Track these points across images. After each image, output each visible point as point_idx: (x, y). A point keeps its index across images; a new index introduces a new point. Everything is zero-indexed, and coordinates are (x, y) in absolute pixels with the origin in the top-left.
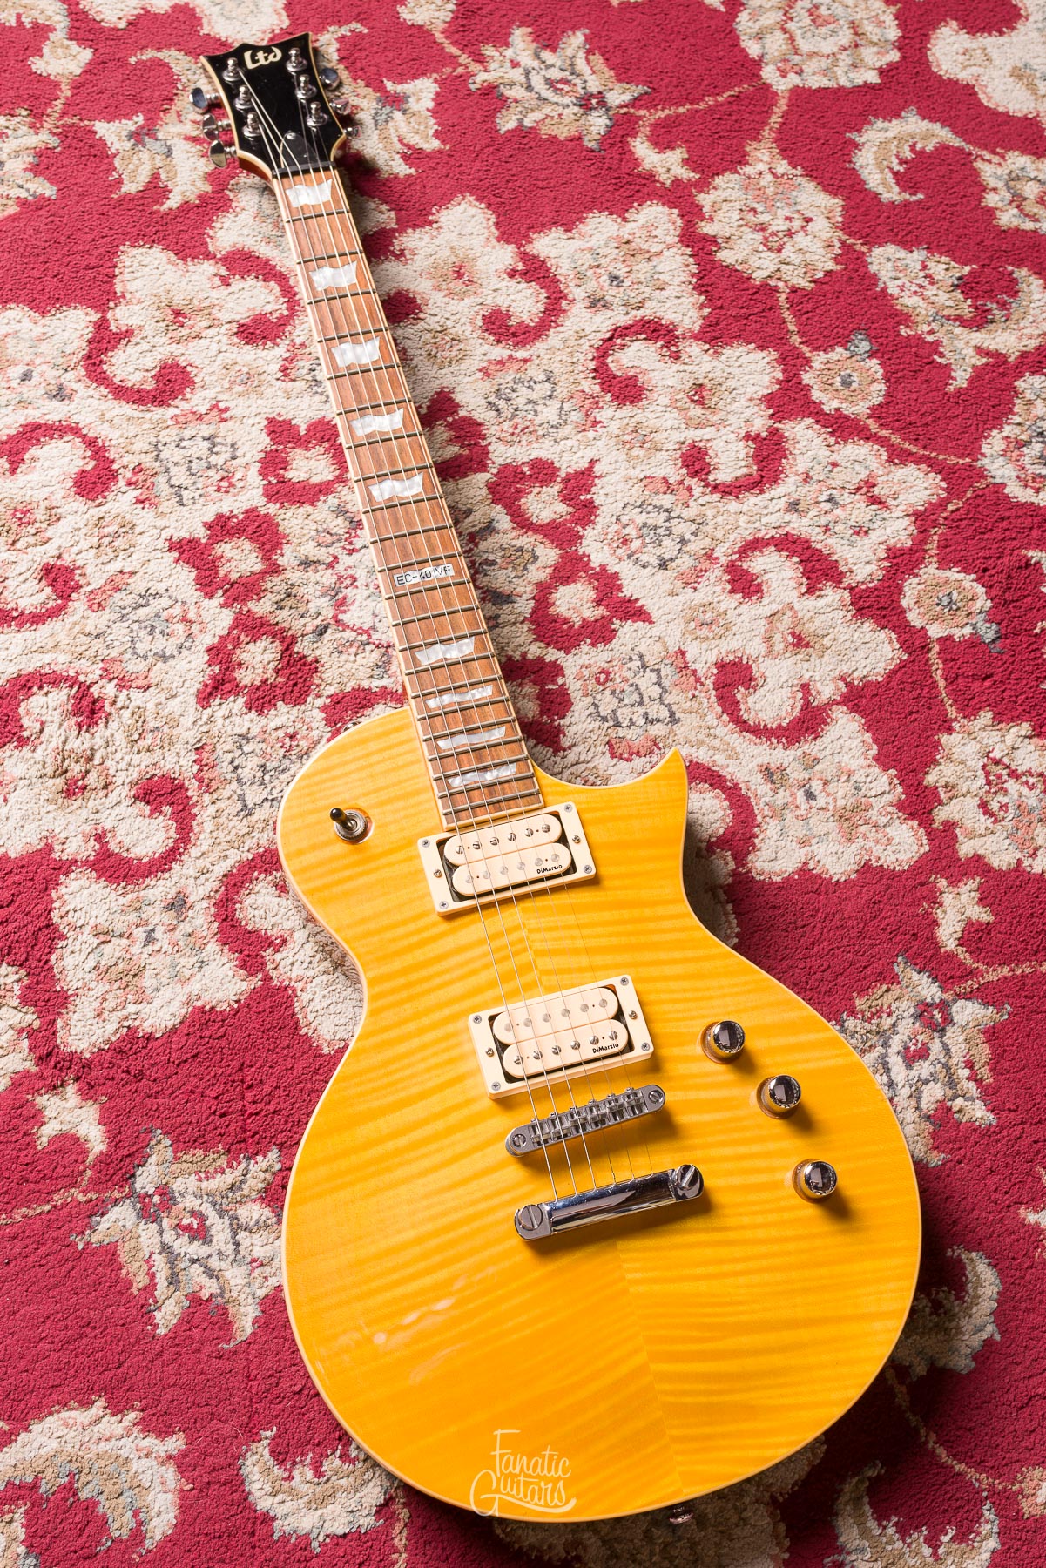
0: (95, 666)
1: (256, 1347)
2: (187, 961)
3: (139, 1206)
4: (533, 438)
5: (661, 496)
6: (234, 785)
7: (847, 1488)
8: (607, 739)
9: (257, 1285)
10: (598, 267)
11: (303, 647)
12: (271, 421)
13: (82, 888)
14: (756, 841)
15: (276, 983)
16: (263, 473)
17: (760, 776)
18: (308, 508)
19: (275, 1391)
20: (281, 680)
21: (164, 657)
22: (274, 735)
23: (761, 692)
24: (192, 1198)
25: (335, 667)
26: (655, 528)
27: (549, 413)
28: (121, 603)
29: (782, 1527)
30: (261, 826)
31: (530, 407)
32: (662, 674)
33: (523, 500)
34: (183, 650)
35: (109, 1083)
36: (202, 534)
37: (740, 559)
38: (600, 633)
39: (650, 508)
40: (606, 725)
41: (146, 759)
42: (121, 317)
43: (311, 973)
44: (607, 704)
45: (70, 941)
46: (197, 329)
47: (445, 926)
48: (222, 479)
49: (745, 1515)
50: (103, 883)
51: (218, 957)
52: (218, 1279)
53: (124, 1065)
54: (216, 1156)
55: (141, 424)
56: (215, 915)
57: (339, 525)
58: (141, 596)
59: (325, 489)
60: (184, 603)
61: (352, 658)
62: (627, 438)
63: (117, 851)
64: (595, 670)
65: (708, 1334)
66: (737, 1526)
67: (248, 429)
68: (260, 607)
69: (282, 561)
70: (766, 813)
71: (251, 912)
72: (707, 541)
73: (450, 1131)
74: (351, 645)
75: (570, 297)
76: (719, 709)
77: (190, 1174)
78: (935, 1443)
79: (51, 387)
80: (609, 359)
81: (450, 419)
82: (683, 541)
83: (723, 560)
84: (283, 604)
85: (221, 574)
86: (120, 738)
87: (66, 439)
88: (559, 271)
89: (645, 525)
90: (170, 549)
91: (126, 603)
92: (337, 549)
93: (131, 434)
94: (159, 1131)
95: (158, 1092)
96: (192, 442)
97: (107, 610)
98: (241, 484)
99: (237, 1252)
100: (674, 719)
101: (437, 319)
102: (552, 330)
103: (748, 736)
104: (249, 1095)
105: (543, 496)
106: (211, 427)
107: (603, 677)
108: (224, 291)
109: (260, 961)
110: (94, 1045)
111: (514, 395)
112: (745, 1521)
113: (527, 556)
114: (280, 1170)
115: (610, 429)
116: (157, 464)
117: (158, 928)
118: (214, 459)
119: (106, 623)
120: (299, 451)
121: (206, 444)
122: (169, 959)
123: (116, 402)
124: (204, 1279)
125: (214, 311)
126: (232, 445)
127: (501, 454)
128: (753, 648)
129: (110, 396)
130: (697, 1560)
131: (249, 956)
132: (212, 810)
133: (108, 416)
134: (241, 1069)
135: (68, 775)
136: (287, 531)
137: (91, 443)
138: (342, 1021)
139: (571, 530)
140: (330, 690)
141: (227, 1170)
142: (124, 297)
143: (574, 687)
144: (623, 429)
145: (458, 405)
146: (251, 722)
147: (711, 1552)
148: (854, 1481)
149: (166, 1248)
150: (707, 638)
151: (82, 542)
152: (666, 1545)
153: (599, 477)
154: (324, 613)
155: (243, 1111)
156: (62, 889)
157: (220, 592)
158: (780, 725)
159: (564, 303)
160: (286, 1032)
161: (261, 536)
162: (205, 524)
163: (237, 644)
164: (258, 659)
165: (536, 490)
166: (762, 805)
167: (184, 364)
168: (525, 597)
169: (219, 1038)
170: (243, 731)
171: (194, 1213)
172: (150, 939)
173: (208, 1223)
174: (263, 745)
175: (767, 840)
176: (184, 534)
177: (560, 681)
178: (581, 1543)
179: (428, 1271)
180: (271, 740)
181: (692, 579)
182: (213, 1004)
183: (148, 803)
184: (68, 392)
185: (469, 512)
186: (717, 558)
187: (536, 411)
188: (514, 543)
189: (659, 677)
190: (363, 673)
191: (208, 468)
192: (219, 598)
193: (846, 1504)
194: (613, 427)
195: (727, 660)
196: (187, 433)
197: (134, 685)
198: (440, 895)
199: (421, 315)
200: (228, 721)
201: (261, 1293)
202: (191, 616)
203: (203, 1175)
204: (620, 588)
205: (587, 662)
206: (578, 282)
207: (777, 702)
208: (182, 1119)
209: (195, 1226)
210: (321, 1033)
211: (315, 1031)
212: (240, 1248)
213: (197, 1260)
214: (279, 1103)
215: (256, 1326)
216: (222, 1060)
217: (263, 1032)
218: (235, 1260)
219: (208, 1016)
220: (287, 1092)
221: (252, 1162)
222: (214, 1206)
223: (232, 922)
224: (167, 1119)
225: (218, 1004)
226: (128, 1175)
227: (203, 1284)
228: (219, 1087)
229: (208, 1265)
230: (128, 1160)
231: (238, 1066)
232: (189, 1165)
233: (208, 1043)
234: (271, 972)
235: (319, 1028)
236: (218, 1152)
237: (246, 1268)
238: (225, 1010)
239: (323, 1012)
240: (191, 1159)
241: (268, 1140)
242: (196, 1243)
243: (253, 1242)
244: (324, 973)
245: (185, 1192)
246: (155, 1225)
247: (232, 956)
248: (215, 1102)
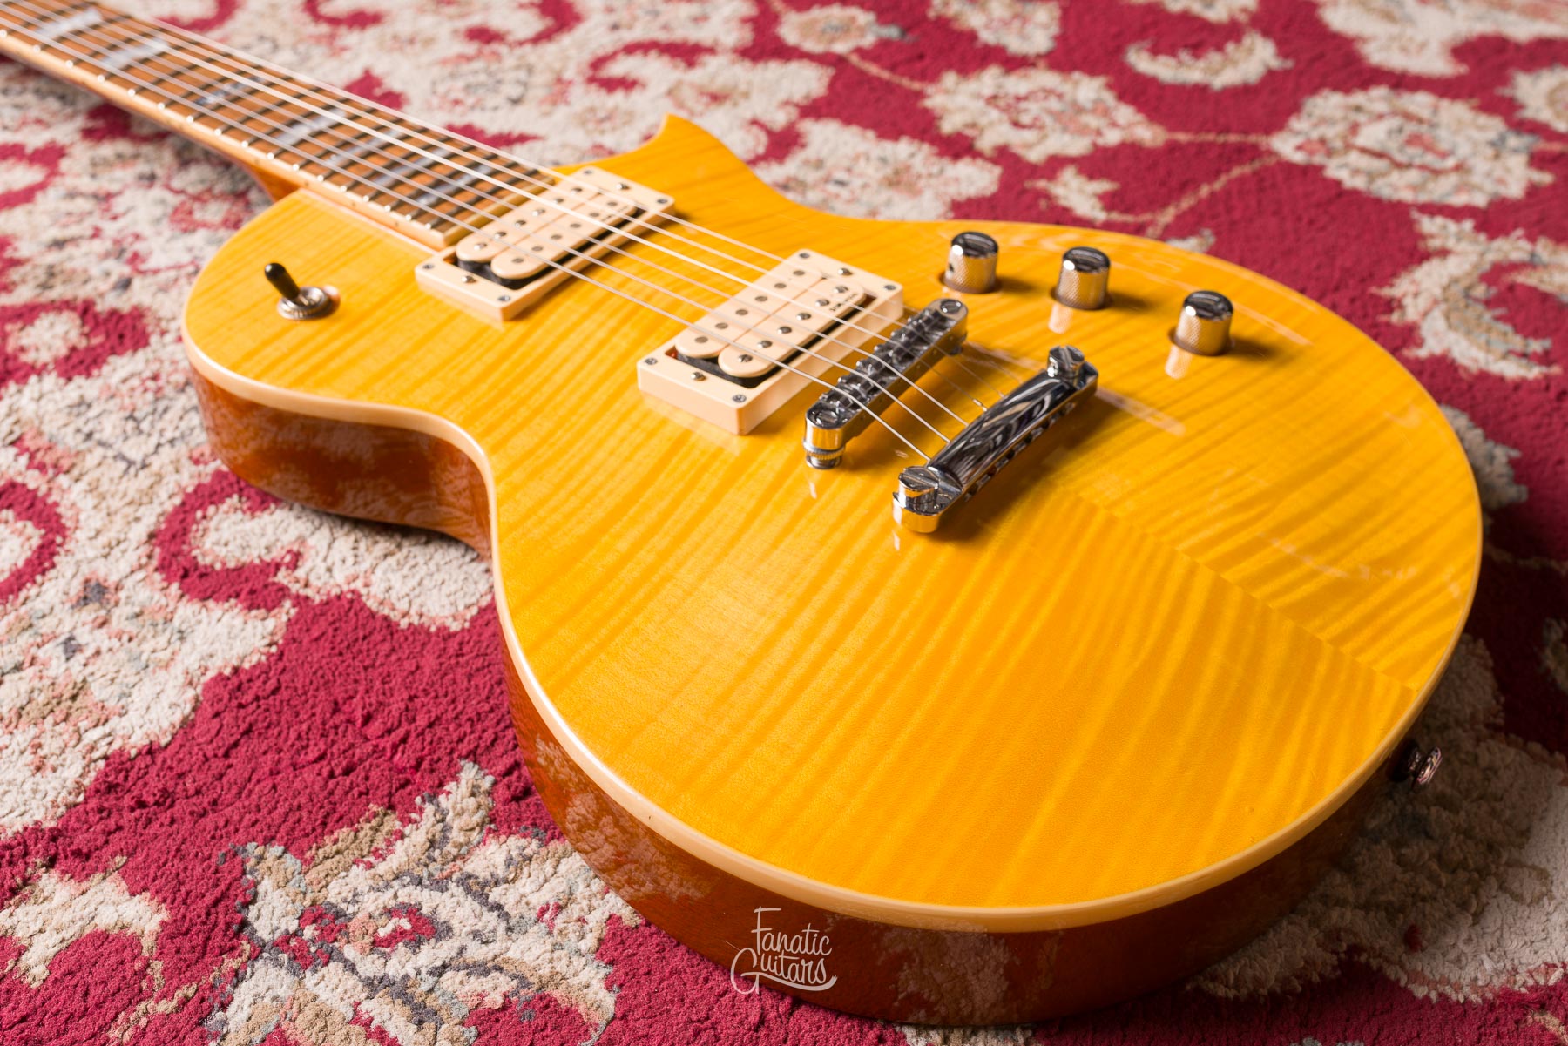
1: (638, 1013)
2: (154, 643)
3: (284, 957)
5: (467, 66)
6: (99, 451)
7: (1551, 664)
9: (573, 937)
11: (108, 304)
15: (317, 600)
18: (25, 206)
20: (97, 340)
22: (126, 386)
24: (373, 895)
25: (167, 304)
26: (482, 84)
29: (1536, 747)
30: (171, 469)
35: (117, 835)
37: (596, 74)
39: (464, 76)
43: (365, 566)
47: (521, 327)
51: (203, 614)
52: (501, 970)
53: (127, 801)
54: (374, 822)
56: (166, 579)
57: (81, 204)
59: (37, 188)
66: (1488, 779)
69: (20, 254)
71: (222, 551)
72: (547, 73)
77: (347, 869)
82: (522, 83)
83: (579, 80)
84: (49, 284)
89: (468, 86)
92: (93, 221)
94: (251, 846)
95: (215, 803)
99: (506, 916)
104: (376, 727)
109: (274, 588)
110: (55, 804)
112: (1492, 769)
114: (495, 783)
115: (365, 47)
117: (77, 633)
122: (122, 655)
124: (476, 984)
131: (252, 592)
132: (79, 486)
134: (336, 709)
138: (453, 588)
141: (407, 830)
144: (380, 42)
146: (82, 386)
147: (1497, 826)
148: (1549, 653)
149: (374, 985)
153: (384, 76)
154: (115, 271)
155: (378, 750)
160: (377, 637)
163: (9, 335)
164: (48, 335)
169: (275, 691)
170: (74, 400)
171: (390, 912)
172: (71, 648)
173: (425, 911)
174: (117, 400)
180: (124, 392)
182: (235, 662)
186: (570, 81)
194: (368, 45)
200: (43, 402)
201: (590, 942)
203: (371, 859)
208: (280, 810)
209: (407, 926)
210: (433, 614)
211: (421, 615)
212: (506, 909)
213: (445, 967)
214: (429, 712)
215: (615, 987)
216: (297, 714)
217: (341, 654)
218: (510, 929)
219: (235, 681)
220: (433, 694)
221: (442, 798)
222: (420, 883)
223: (197, 573)
224: (253, 824)
225: (242, 661)
226: (235, 927)
227: (480, 990)
228: (316, 745)
229: (470, 961)
230: (221, 907)
231: (329, 707)
232: (337, 857)
233: (259, 707)
234: (303, 592)
235: (424, 610)
236: (375, 815)
237: (536, 928)
238: (259, 663)
239: (417, 592)
240: (335, 848)
241: (447, 759)
242: (425, 948)
243: (522, 891)
244: (386, 556)
245: (355, 895)
246: (332, 965)
247: (227, 605)
248: (324, 763)
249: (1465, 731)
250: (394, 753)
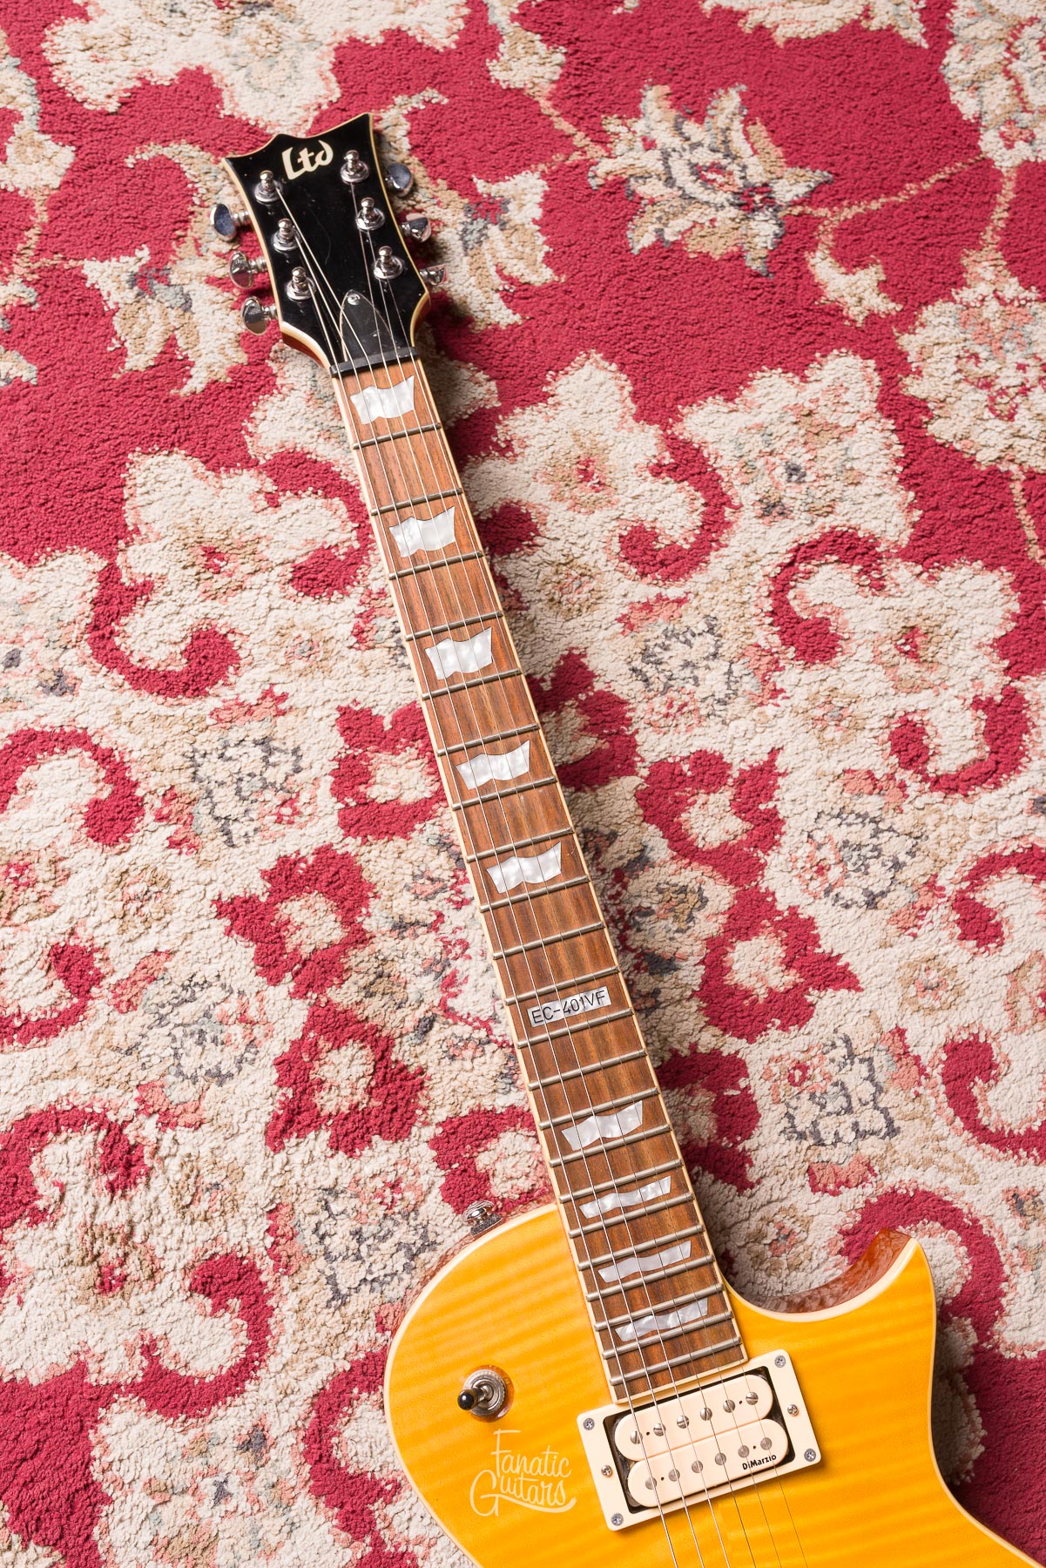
0: (128, 1095)
2: (271, 1526)
4: (693, 720)
5: (866, 798)
6: (321, 1263)
8: (807, 1165)
10: (771, 454)
11: (403, 1053)
12: (344, 711)
13: (128, 1425)
14: (1004, 1301)
15: (389, 1548)
16: (338, 792)
17: (1005, 1207)
18: (399, 842)
20: (376, 1103)
21: (219, 1077)
22: (370, 1186)
23: (1005, 1082)
25: (446, 1080)
26: (859, 847)
27: (713, 681)
28: (157, 1000)
30: (360, 1320)
31: (687, 672)
32: (876, 1064)
33: (684, 816)
34: (244, 1065)
36: (260, 888)
37: (971, 889)
38: (792, 1009)
39: (852, 818)
40: (805, 1144)
41: (203, 1233)
42: (137, 561)
43: (433, 1532)
44: (806, 1113)
45: (117, 1503)
46: (238, 576)
47: (621, 1542)
48: (283, 804)
50: (155, 1416)
51: (311, 1515)
55: (170, 726)
56: (306, 1454)
57: (440, 865)
58: (185, 988)
59: (422, 811)
60: (242, 994)
61: (468, 1065)
62: (818, 713)
63: (172, 1367)
64: (788, 1064)
67: (314, 724)
68: (343, 995)
69: (369, 925)
70: (1016, 1260)
71: (352, 1448)
72: (929, 862)
74: (466, 1047)
75: (736, 502)
76: (950, 1112)
79: (46, 675)
80: (791, 595)
81: (582, 697)
82: (897, 865)
83: (950, 890)
84: (373, 989)
85: (289, 948)
86: (166, 1202)
87: (70, 753)
88: (720, 463)
89: (846, 844)
90: (219, 915)
91: (165, 998)
92: (440, 903)
93: (158, 742)
96: (241, 750)
97: (140, 1010)
98: (309, 810)
100: (892, 1131)
101: (559, 545)
102: (713, 554)
103: (988, 1148)
105: (711, 807)
106: (267, 724)
107: (798, 1073)
108: (272, 516)
109: (367, 1518)
111: (666, 655)
113: (692, 898)
115: (795, 701)
116: (195, 786)
117: (231, 1477)
118: (270, 775)
119: (139, 1030)
120: (383, 756)
121: (258, 752)
122: (247, 1522)
123: (135, 693)
125: (260, 547)
126: (295, 752)
127: (653, 746)
128: (993, 1020)
129: (127, 685)
131: (352, 1511)
132: (292, 1301)
133: (126, 715)
135: (101, 1260)
136: (374, 879)
137: (104, 757)
139: (749, 857)
140: (441, 1115)
142: (137, 531)
143: (760, 1090)
144: (812, 699)
145: (592, 675)
146: (338, 1168)
150: (932, 1009)
151: (101, 909)
153: (784, 774)
154: (428, 999)
156: (103, 1429)
157: (289, 976)
158: (1029, 1130)
159: (728, 510)
161: (339, 887)
162: (264, 873)
163: (315, 1054)
164: (344, 1074)
165: (702, 798)
166: (1009, 1249)
167: (223, 631)
168: (693, 960)
170: (328, 1183)
172: (221, 1494)
174: (357, 1202)
175: (1017, 1300)
176: (236, 890)
177: (743, 1083)
180: (368, 1193)
181: (910, 921)
183: (209, 1295)
184: (69, 682)
185: (613, 837)
186: (942, 888)
187: (696, 679)
188: (674, 880)
189: (871, 1069)
190: (483, 1087)
191: (264, 788)
192: (288, 984)
194: (799, 698)
195: (959, 1039)
196: (234, 736)
197: (181, 1122)
198: (610, 1500)
199: (538, 540)
200: (308, 1168)
202: (252, 1013)
204: (815, 940)
205: (777, 1054)
206: (745, 478)
207: (1026, 1098)
223: (327, 1463)
234: (382, 1534)
247: (330, 1513)
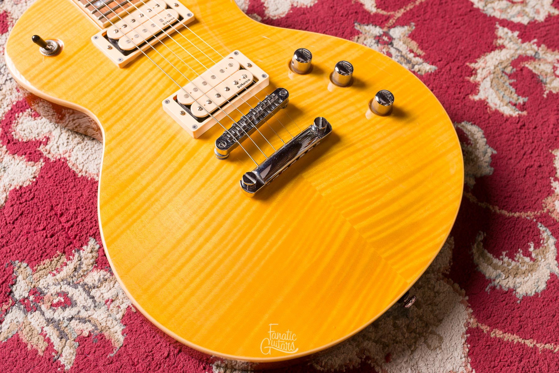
1: (130, 346)
3: (22, 306)
7: (474, 251)
9: (115, 313)
15: (52, 160)
19: (153, 364)
24: (54, 286)
29: (457, 286)
30: (9, 93)
43: (70, 147)
47: (126, 71)
49: (436, 290)
51: (13, 161)
52: (90, 321)
54: (58, 258)
65: (374, 198)
66: (435, 297)
71: (22, 133)
73: (181, 165)
77: (46, 275)
78: (499, 210)
94: (17, 262)
95: (7, 242)
99: (95, 302)
104: (63, 219)
109: (38, 153)
112: (438, 293)
114: (99, 248)
124: (81, 326)
130: (427, 324)
131: (30, 153)
134: (52, 209)
141: (68, 263)
147: (432, 316)
148: (475, 246)
149: (49, 321)
152: (408, 326)
155: (63, 228)
160: (70, 180)
169: (32, 199)
171: (58, 294)
173: (69, 295)
178: (365, 350)
179: (207, 240)
182: (21, 184)
193: (479, 259)
198: (116, 57)
201: (119, 316)
203: (55, 272)
208: (28, 249)
209: (63, 301)
210: (90, 172)
211: (86, 172)
212: (95, 299)
213: (72, 318)
214: (82, 215)
215: (125, 334)
216: (39, 209)
217: (57, 185)
218: (95, 306)
219: (20, 192)
220: (85, 208)
221: (81, 251)
222: (69, 284)
223: (13, 142)
224: (18, 253)
225: (23, 184)
226: (8, 293)
227: (82, 328)
228: (43, 223)
229: (81, 317)
230: (4, 284)
231: (49, 208)
232: (44, 270)
233: (26, 204)
234: (47, 156)
235: (88, 170)
236: (58, 255)
237: (104, 307)
238: (29, 185)
239: (86, 162)
240: (43, 267)
241: (85, 236)
242: (67, 309)
243: (102, 292)
244: (78, 143)
245: (48, 286)
246: (37, 312)
247: (21, 158)
248: (45, 231)
249: (434, 275)
250: (68, 230)
